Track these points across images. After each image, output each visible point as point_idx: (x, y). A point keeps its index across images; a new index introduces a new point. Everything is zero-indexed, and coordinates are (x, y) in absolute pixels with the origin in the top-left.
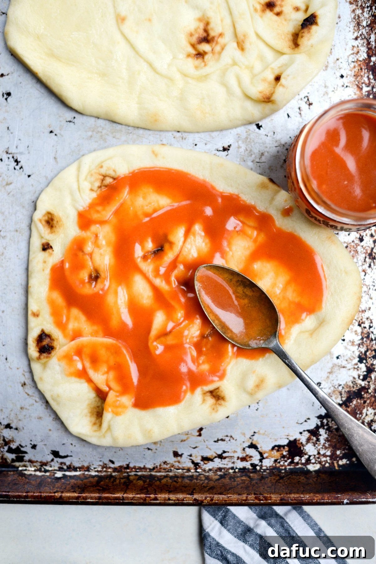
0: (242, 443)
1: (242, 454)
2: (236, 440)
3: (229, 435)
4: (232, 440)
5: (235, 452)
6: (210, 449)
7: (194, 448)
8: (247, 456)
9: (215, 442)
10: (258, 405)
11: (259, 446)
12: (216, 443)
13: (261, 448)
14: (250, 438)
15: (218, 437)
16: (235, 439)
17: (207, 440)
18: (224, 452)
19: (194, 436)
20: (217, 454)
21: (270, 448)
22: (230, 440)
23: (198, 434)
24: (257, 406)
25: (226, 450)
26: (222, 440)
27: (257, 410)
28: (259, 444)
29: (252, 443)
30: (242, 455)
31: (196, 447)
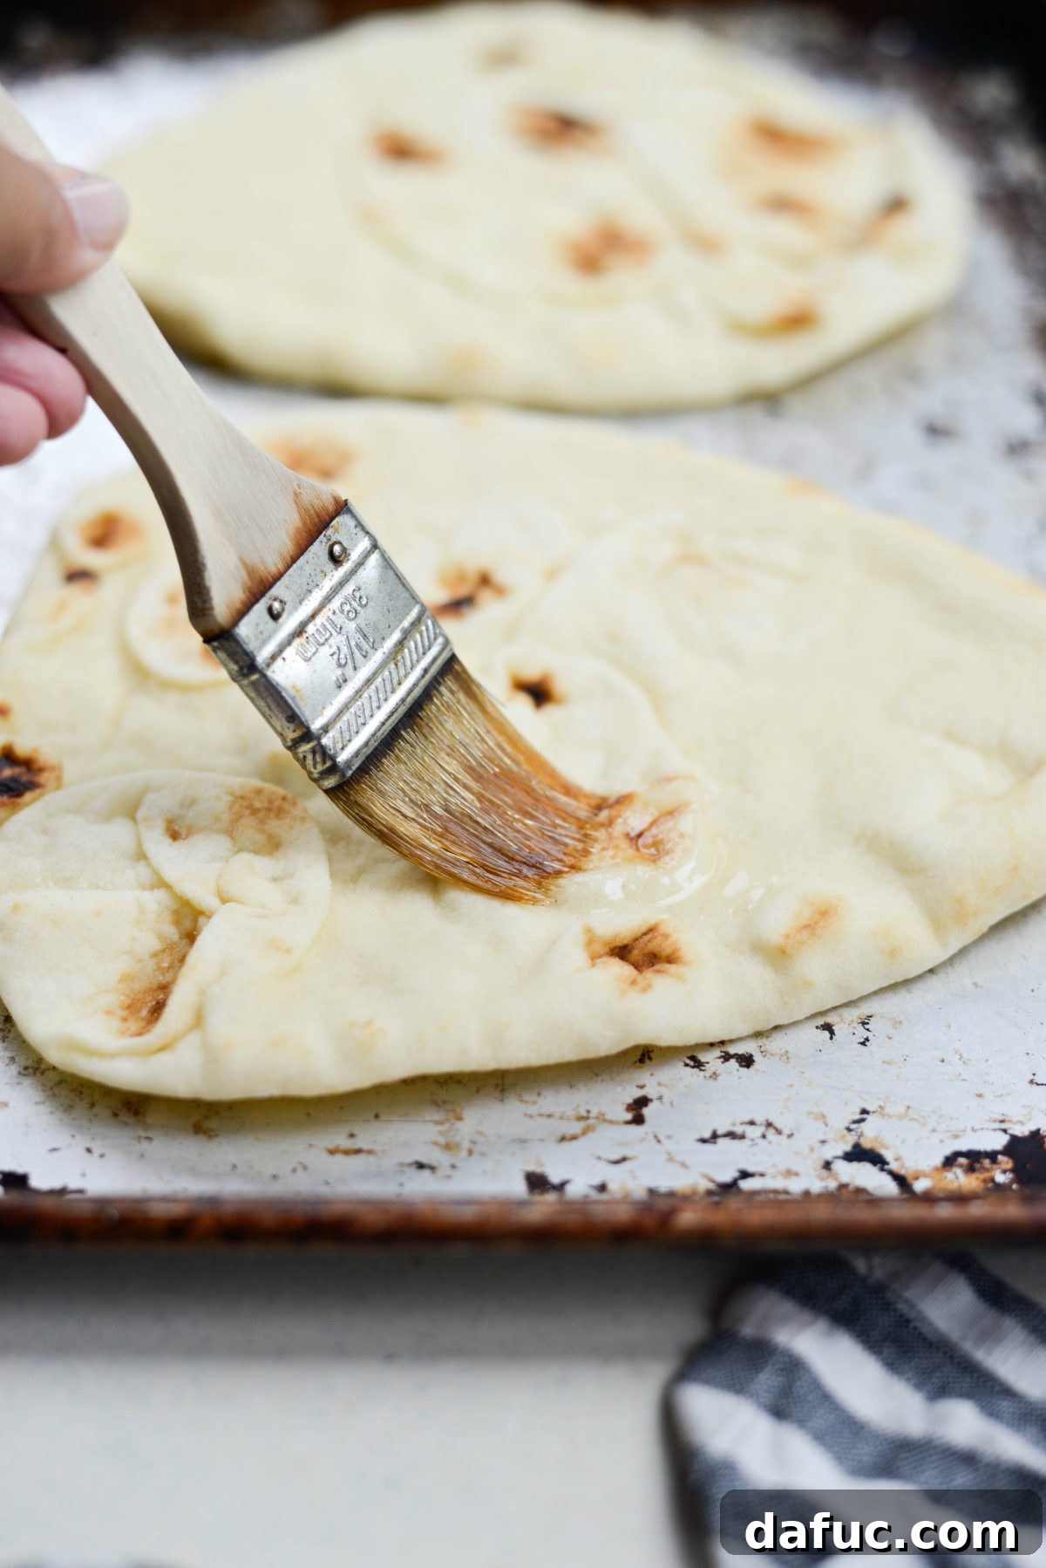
0: (817, 1145)
1: (822, 1179)
2: (790, 1136)
3: (759, 1119)
4: (771, 1134)
5: (789, 1173)
6: (683, 1165)
7: (617, 1162)
8: (843, 1187)
9: (704, 1141)
10: (868, 1030)
11: (888, 1155)
12: (707, 1147)
13: (897, 1160)
14: (849, 1130)
15: (714, 1127)
16: (787, 1131)
17: (669, 1137)
18: (745, 1175)
19: (611, 1122)
20: (712, 1181)
21: (938, 1160)
22: (764, 1137)
23: (629, 1116)
24: (861, 1033)
25: (750, 1169)
26: (731, 1135)
27: (863, 1044)
28: (887, 1148)
29: (857, 1146)
30: (823, 1184)
31: (624, 1159)
